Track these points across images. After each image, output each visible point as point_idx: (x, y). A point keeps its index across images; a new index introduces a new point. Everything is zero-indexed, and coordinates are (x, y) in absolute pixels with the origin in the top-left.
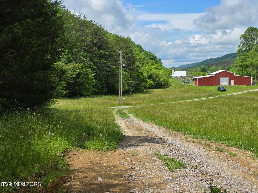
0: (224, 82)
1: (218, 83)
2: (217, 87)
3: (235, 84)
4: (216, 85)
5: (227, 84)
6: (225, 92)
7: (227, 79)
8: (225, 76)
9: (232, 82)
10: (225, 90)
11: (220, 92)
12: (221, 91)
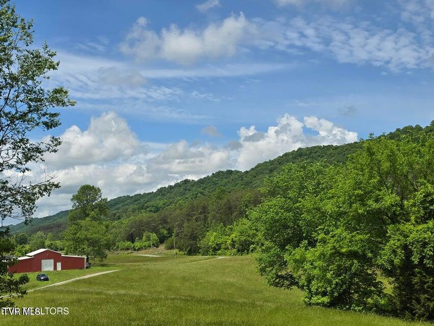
0: (48, 266)
1: (39, 268)
2: (37, 273)
3: (62, 269)
4: (35, 271)
5: (52, 269)
6: (46, 282)
7: (52, 261)
8: (49, 258)
9: (59, 265)
10: (47, 279)
11: (40, 282)
12: (41, 280)
